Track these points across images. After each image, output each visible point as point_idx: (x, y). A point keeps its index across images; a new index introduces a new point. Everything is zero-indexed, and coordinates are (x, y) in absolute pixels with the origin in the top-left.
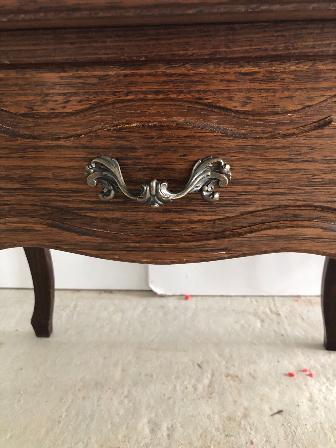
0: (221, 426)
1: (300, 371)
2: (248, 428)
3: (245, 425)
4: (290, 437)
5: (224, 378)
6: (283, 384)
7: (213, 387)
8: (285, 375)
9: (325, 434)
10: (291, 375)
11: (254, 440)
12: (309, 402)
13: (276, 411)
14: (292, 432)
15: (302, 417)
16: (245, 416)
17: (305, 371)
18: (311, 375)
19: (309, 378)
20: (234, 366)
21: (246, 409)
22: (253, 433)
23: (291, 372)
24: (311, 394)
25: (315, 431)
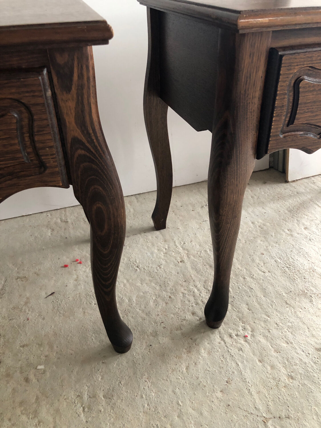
0: (6, 315)
1: (73, 262)
2: (27, 311)
3: (25, 309)
4: (56, 308)
5: (14, 280)
6: (59, 274)
7: (5, 289)
8: (62, 267)
9: (81, 300)
10: (66, 266)
11: (30, 317)
12: (75, 282)
13: (50, 293)
14: (57, 305)
15: (68, 293)
16: (26, 303)
17: (77, 260)
18: (80, 263)
19: (79, 265)
20: (23, 270)
21: (28, 298)
22: (30, 313)
23: (66, 264)
24: (77, 276)
25: (75, 300)
